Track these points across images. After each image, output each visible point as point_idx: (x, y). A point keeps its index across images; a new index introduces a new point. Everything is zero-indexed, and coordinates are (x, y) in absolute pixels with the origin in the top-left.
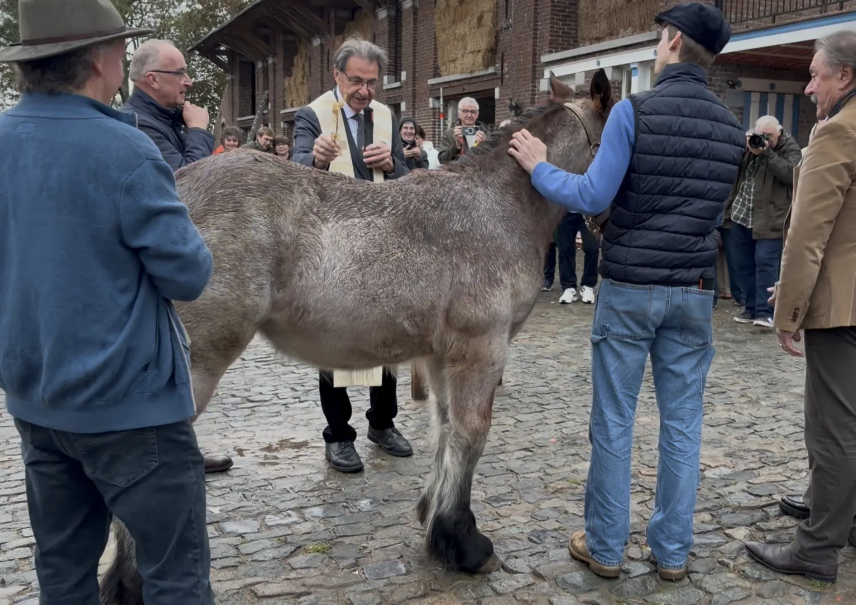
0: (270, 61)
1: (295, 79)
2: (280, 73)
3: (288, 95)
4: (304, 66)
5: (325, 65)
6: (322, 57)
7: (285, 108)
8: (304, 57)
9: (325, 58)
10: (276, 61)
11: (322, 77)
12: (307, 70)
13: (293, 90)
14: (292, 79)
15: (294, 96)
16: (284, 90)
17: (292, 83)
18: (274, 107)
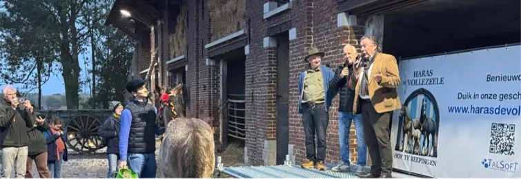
0: (159, 23)
1: (177, 35)
2: (166, 32)
3: (171, 48)
4: (183, 22)
5: (201, 14)
6: (197, 6)
7: (169, 59)
8: (183, 14)
9: (200, 7)
10: (163, 23)
11: (197, 25)
12: (186, 23)
13: (176, 44)
14: (175, 35)
15: (176, 49)
16: (169, 44)
17: (175, 38)
18: (162, 60)
